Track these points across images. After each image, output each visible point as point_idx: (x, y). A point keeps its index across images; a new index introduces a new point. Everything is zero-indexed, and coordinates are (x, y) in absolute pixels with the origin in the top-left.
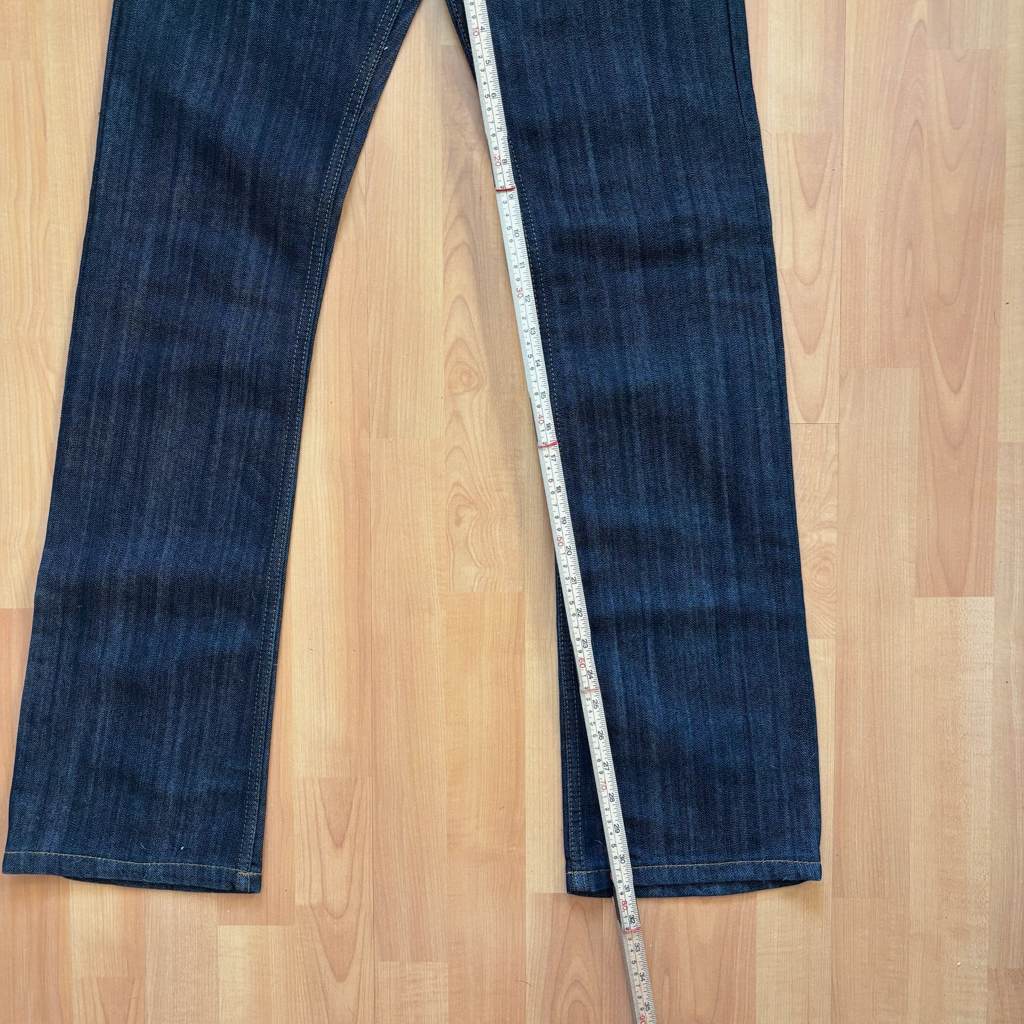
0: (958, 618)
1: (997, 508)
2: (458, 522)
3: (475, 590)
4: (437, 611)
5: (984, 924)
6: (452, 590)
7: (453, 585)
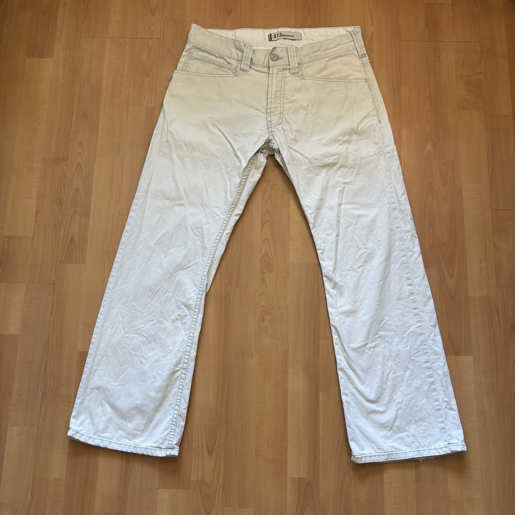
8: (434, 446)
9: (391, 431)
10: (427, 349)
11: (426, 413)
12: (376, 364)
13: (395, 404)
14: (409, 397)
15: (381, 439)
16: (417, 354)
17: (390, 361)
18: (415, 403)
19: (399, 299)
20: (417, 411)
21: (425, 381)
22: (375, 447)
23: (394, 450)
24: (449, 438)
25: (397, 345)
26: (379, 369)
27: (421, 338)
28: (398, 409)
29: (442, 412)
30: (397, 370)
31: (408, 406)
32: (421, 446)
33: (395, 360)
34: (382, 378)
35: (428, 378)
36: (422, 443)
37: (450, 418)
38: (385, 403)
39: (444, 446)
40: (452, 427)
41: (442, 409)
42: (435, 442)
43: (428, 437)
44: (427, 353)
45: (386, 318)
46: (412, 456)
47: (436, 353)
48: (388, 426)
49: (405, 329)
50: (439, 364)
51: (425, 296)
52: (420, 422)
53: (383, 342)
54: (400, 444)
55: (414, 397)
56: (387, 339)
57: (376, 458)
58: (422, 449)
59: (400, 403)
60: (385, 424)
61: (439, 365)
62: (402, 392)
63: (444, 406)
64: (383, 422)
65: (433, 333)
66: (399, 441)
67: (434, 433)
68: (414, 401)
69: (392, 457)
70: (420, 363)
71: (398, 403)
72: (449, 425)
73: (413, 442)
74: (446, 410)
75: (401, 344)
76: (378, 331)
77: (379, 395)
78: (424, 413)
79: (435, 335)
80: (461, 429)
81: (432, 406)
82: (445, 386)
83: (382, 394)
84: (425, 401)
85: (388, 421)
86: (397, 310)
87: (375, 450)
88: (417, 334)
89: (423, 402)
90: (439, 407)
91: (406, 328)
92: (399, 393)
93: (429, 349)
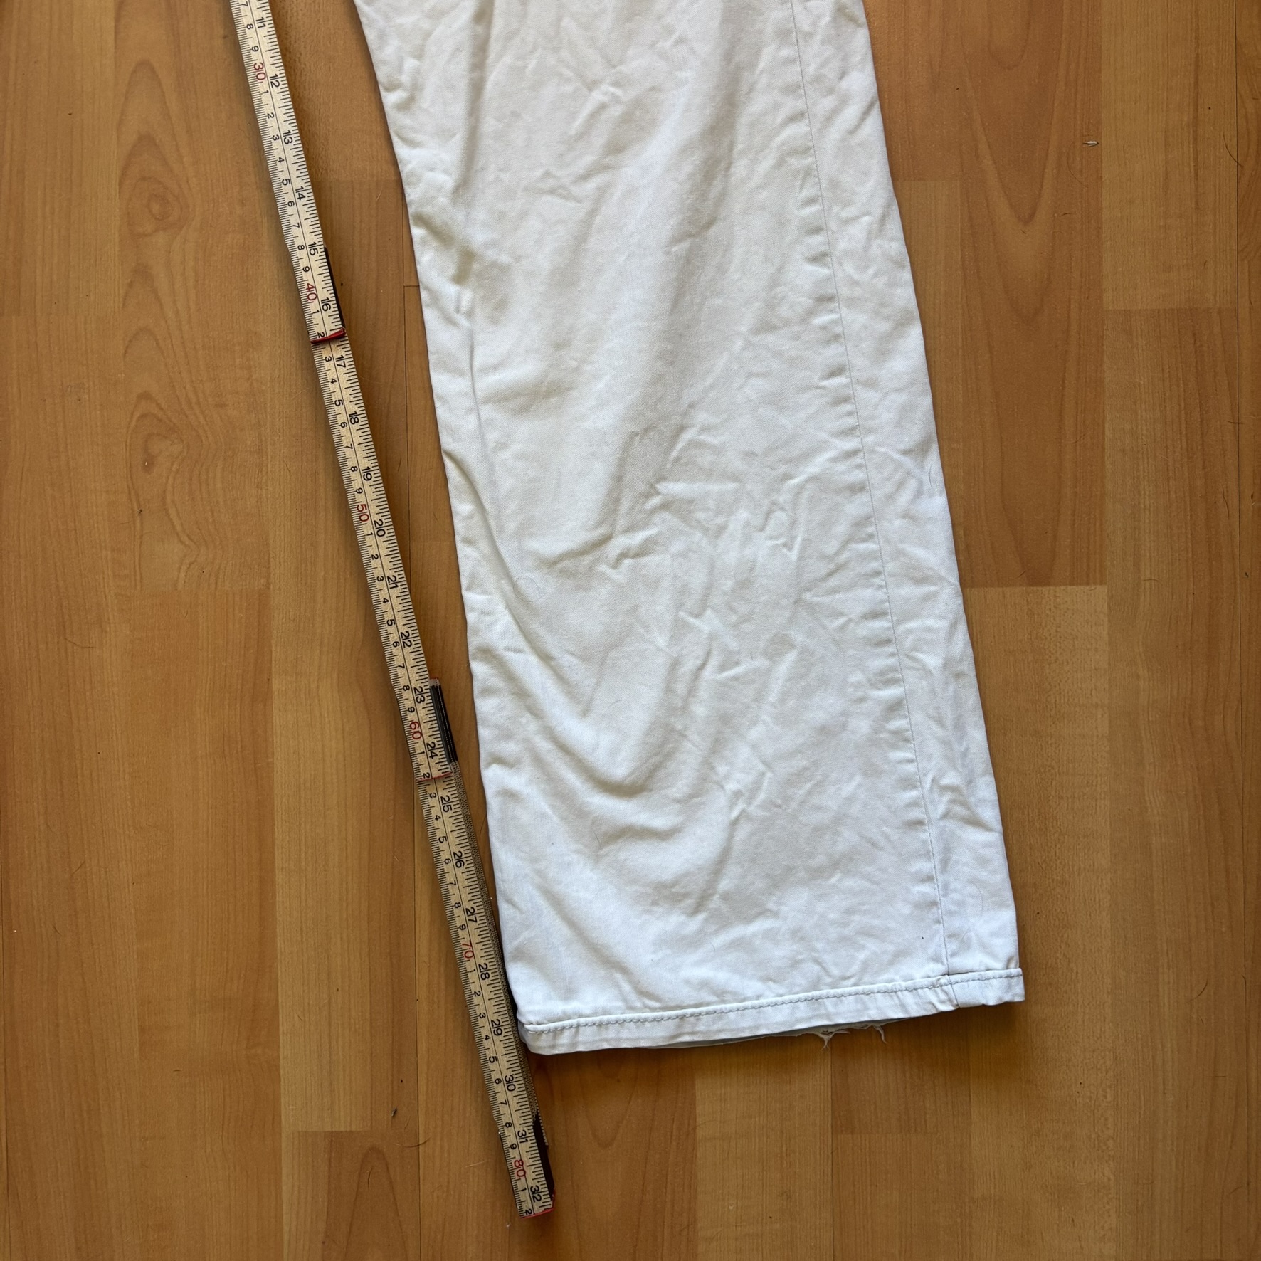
0: (1043, 624)
1: (1107, 425)
2: (149, 464)
3: (180, 587)
4: (112, 625)
5: (1106, 1180)
6: (138, 588)
7: (141, 578)
8: (886, 976)
9: (701, 917)
10: (875, 558)
11: (857, 838)
12: (646, 627)
13: (721, 800)
14: (783, 769)
15: (654, 952)
16: (832, 582)
17: (709, 612)
18: (810, 793)
19: (764, 327)
20: (818, 831)
21: (861, 700)
22: (627, 987)
23: (707, 997)
24: (953, 946)
25: (746, 540)
26: (659, 650)
27: (855, 507)
28: (734, 823)
29: (928, 835)
30: (739, 653)
31: (779, 806)
32: (829, 980)
33: (732, 609)
34: (669, 689)
35: (874, 686)
36: (836, 964)
37: (963, 858)
38: (679, 795)
39: (926, 982)
40: (969, 900)
41: (930, 821)
42: (891, 963)
43: (862, 942)
44: (877, 573)
45: (701, 417)
46: (783, 1024)
47: (919, 575)
48: (686, 896)
49: (782, 469)
50: (930, 622)
51: (886, 311)
52: (831, 876)
53: (682, 526)
54: (735, 971)
55: (806, 768)
56: (700, 515)
57: (625, 1034)
58: (832, 992)
59: (742, 795)
60: (673, 886)
61: (929, 629)
62: (754, 747)
63: (942, 808)
64: (667, 876)
65: (912, 485)
66: (732, 957)
67: (892, 924)
68: (809, 785)
69: (697, 1029)
70: (841, 621)
71: (737, 794)
72: (955, 890)
73: (795, 964)
74: (950, 825)
75: (763, 535)
76: (662, 479)
77: (654, 760)
78: (847, 839)
79: (919, 493)
80: (1008, 906)
81: (889, 807)
82: (949, 722)
83: (669, 756)
84: (860, 785)
85: (687, 874)
86: (754, 381)
87: (625, 1000)
88: (839, 491)
89: (848, 789)
90: (916, 814)
91: (787, 461)
92: (744, 752)
93: (886, 558)
